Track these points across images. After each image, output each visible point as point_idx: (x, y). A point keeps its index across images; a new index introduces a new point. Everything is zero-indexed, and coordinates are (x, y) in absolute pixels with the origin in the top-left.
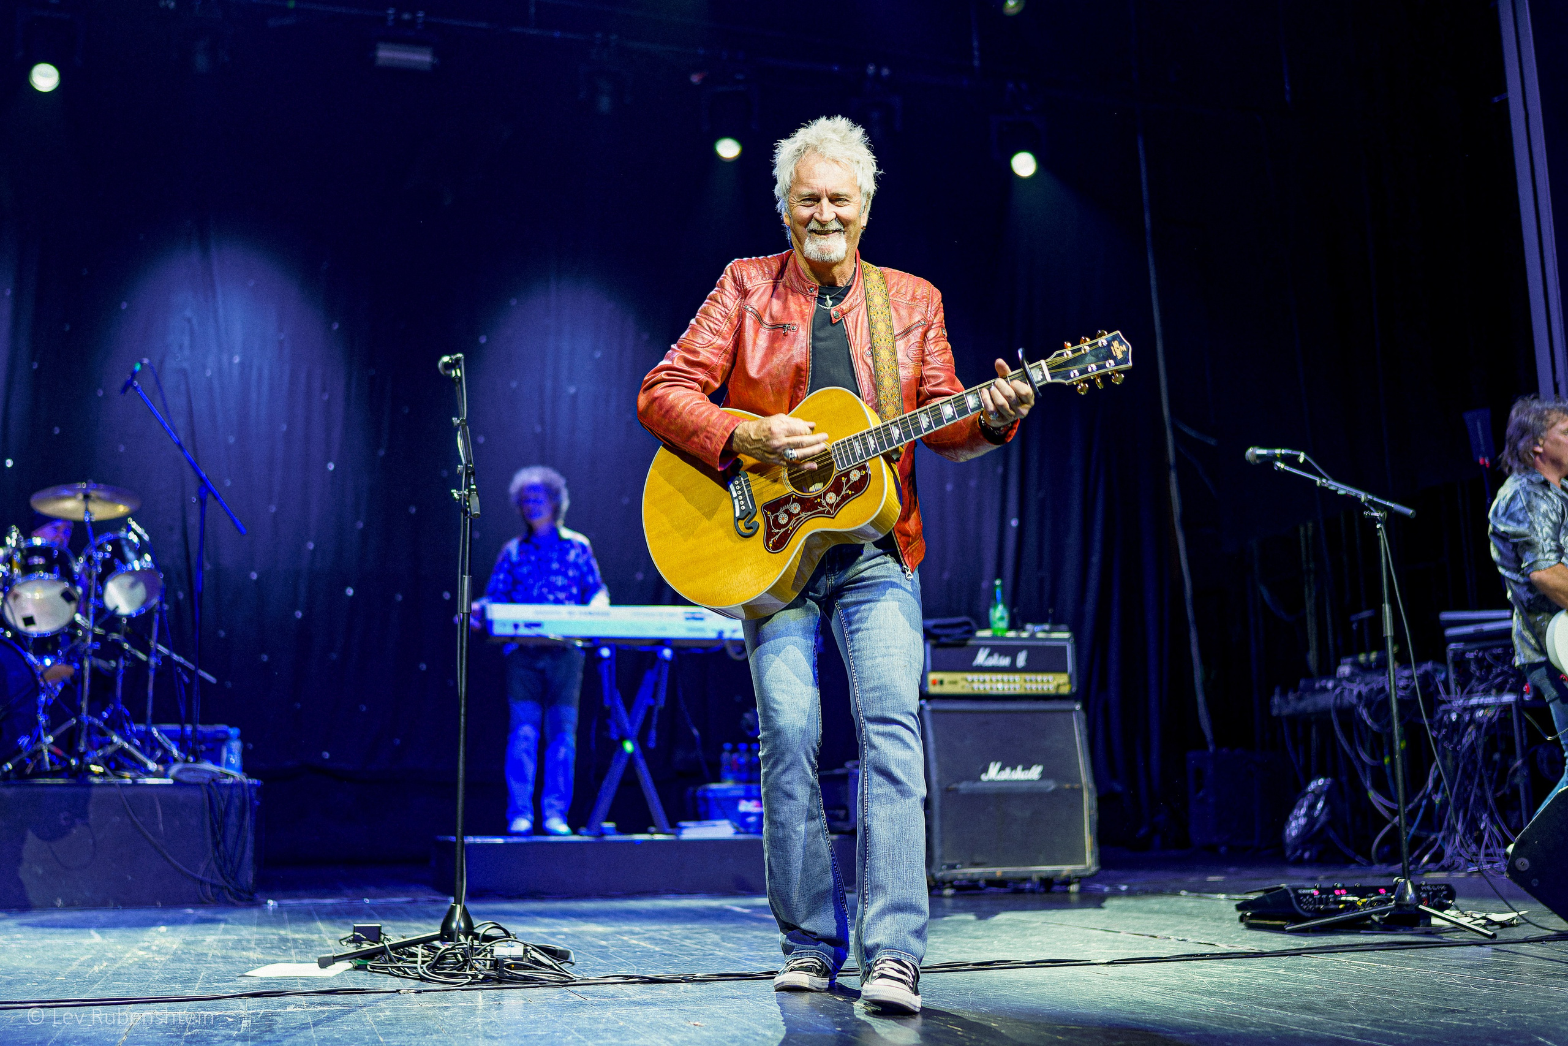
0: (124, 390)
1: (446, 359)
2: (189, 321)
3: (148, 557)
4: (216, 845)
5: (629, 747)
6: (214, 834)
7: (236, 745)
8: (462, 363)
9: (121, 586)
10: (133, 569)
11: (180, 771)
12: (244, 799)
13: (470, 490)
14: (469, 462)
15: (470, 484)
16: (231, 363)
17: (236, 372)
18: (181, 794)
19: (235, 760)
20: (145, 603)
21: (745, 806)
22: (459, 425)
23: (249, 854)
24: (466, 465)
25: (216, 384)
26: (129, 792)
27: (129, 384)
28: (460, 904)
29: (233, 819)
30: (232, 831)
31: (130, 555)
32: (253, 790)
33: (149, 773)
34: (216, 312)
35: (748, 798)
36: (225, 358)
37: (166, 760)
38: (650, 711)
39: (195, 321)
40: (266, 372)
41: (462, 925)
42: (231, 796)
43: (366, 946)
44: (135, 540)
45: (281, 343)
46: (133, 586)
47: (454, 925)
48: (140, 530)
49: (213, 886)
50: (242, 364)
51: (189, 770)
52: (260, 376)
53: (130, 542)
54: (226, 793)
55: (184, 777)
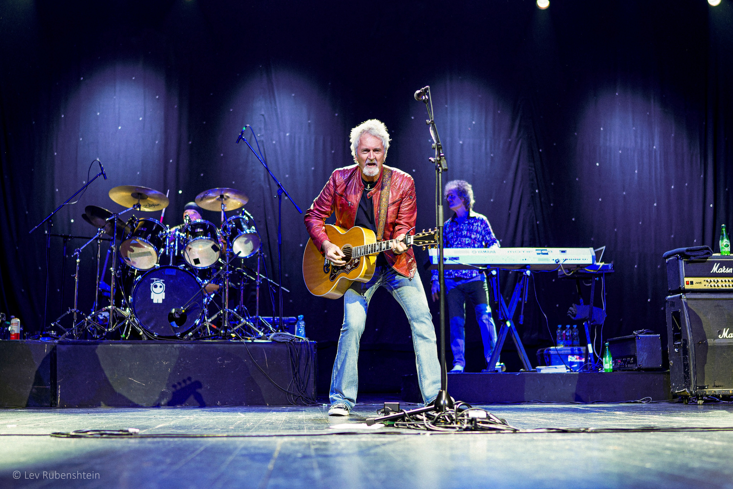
0: (238, 141)
1: (418, 92)
2: (263, 115)
3: (253, 227)
4: (295, 375)
5: (508, 324)
6: (294, 369)
7: (302, 324)
8: (429, 91)
9: (241, 242)
10: (246, 233)
11: (275, 336)
12: (308, 350)
13: (440, 157)
14: (438, 142)
15: (440, 154)
16: (285, 136)
17: (288, 140)
18: (276, 348)
19: (302, 331)
20: (253, 251)
21: (571, 359)
22: (430, 123)
23: (312, 379)
24: (437, 144)
25: (278, 148)
26: (250, 346)
27: (240, 137)
28: (445, 390)
29: (303, 361)
30: (303, 367)
31: (245, 227)
32: (313, 347)
33: (260, 338)
34: (276, 110)
35: (573, 354)
36: (282, 134)
37: (267, 331)
38: (519, 304)
39: (266, 116)
40: (302, 141)
41: (447, 402)
42: (301, 349)
43: (392, 414)
44: (247, 218)
45: (309, 125)
46: (246, 242)
47: (442, 402)
48: (249, 214)
49: (294, 395)
50: (290, 136)
51: (280, 335)
52: (300, 144)
53: (243, 219)
54: (299, 347)
55: (277, 339)
